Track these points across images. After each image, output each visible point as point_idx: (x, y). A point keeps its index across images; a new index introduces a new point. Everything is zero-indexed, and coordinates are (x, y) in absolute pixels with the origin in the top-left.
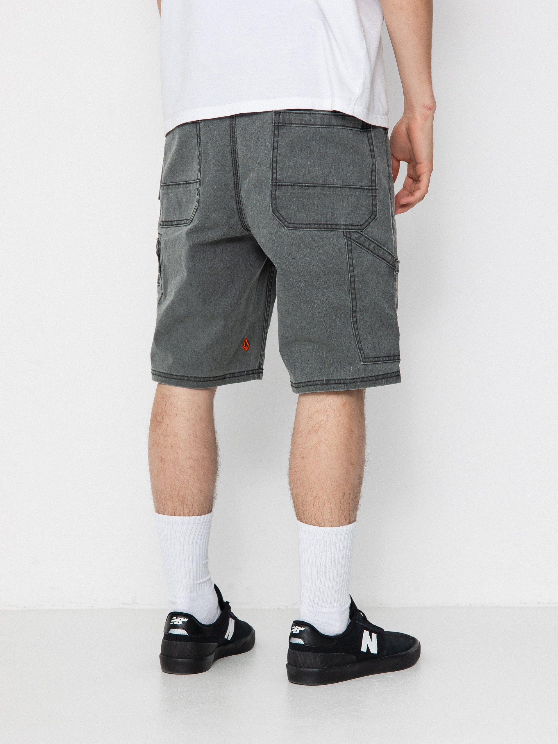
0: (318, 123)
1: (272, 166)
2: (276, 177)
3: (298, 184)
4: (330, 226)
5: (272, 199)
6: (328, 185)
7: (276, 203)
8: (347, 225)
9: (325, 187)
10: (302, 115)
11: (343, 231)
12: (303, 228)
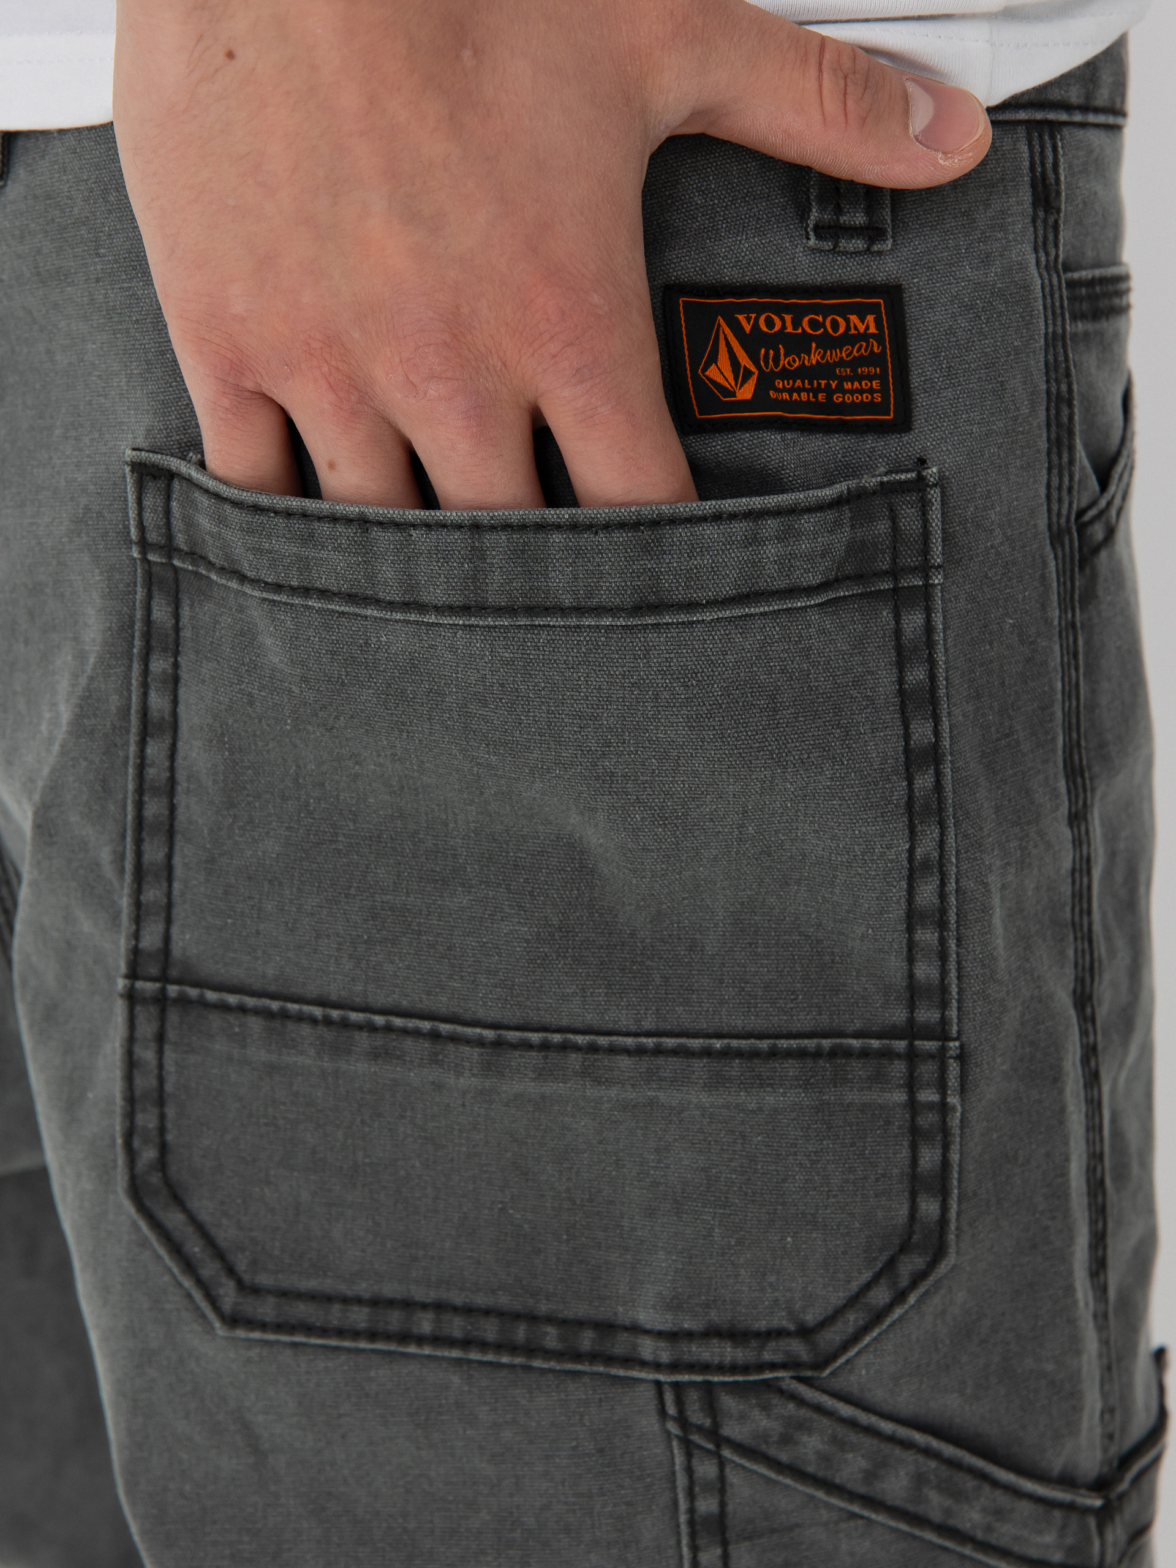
0: (437, 595)
1: (139, 854)
2: (167, 939)
3: (317, 1012)
4: (551, 1337)
5: (131, 1100)
6: (535, 1037)
7: (162, 1130)
8: (690, 1335)
9: (514, 1046)
10: (299, 525)
11: (658, 1384)
12: (356, 1334)
